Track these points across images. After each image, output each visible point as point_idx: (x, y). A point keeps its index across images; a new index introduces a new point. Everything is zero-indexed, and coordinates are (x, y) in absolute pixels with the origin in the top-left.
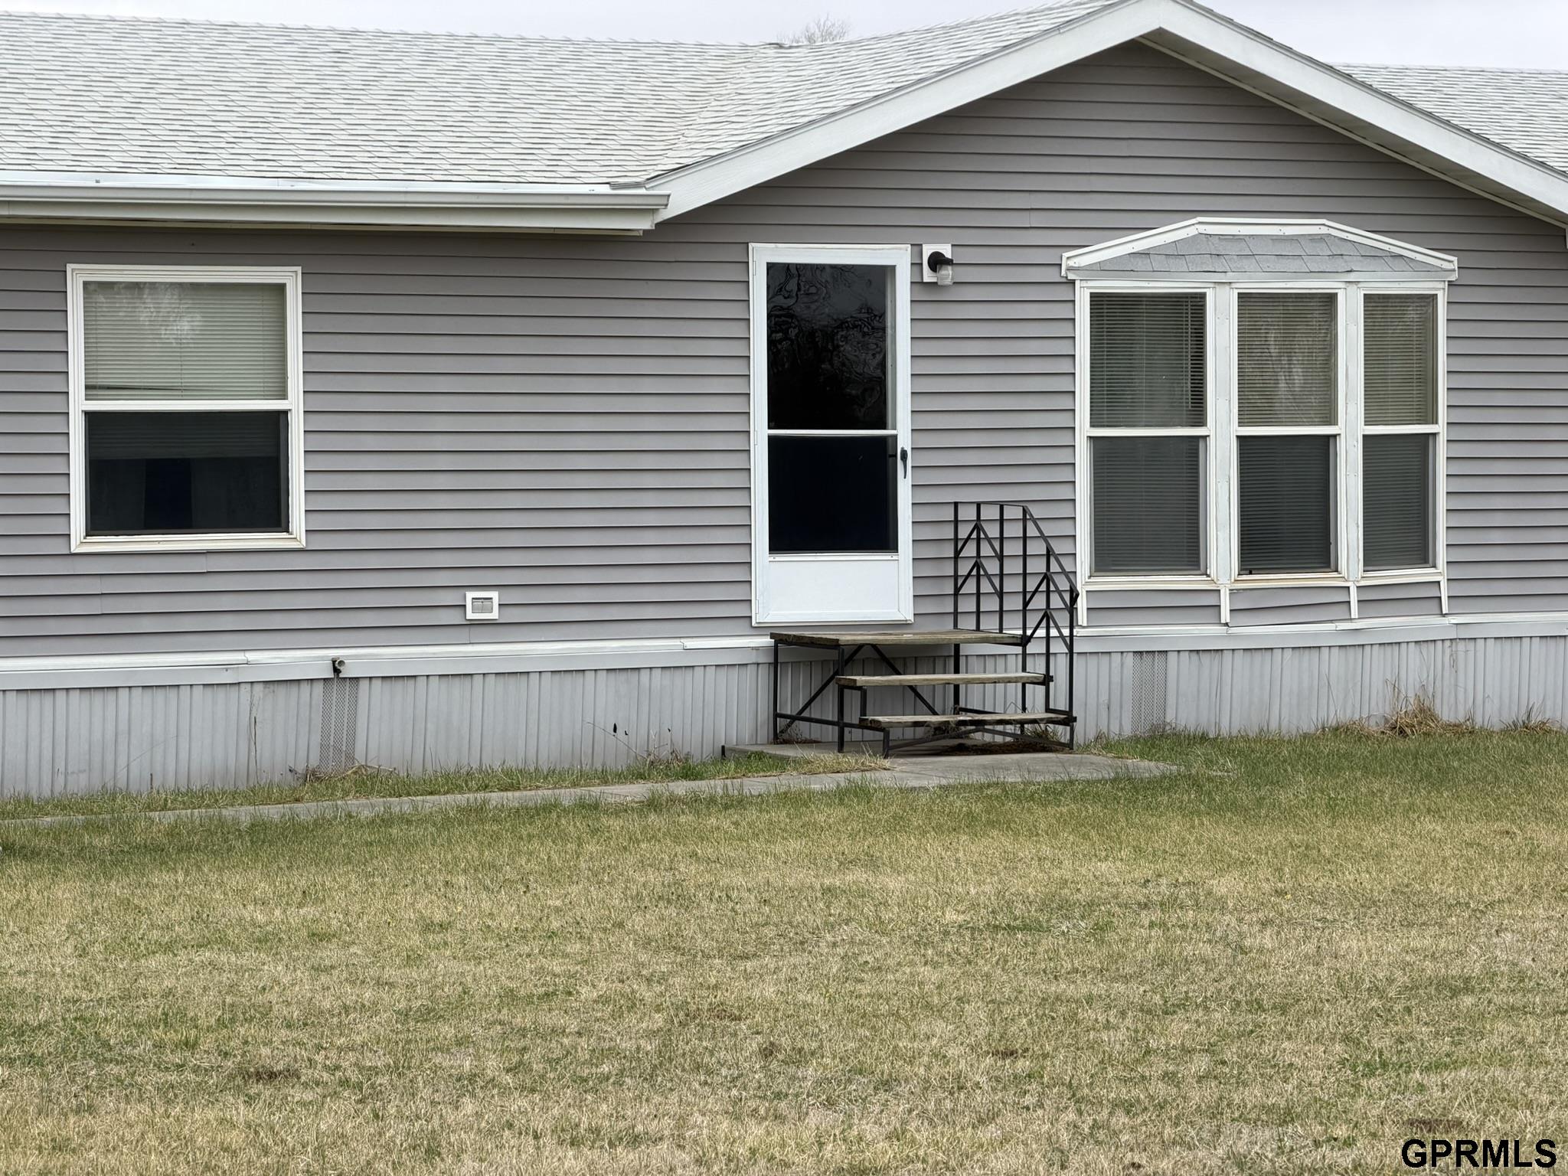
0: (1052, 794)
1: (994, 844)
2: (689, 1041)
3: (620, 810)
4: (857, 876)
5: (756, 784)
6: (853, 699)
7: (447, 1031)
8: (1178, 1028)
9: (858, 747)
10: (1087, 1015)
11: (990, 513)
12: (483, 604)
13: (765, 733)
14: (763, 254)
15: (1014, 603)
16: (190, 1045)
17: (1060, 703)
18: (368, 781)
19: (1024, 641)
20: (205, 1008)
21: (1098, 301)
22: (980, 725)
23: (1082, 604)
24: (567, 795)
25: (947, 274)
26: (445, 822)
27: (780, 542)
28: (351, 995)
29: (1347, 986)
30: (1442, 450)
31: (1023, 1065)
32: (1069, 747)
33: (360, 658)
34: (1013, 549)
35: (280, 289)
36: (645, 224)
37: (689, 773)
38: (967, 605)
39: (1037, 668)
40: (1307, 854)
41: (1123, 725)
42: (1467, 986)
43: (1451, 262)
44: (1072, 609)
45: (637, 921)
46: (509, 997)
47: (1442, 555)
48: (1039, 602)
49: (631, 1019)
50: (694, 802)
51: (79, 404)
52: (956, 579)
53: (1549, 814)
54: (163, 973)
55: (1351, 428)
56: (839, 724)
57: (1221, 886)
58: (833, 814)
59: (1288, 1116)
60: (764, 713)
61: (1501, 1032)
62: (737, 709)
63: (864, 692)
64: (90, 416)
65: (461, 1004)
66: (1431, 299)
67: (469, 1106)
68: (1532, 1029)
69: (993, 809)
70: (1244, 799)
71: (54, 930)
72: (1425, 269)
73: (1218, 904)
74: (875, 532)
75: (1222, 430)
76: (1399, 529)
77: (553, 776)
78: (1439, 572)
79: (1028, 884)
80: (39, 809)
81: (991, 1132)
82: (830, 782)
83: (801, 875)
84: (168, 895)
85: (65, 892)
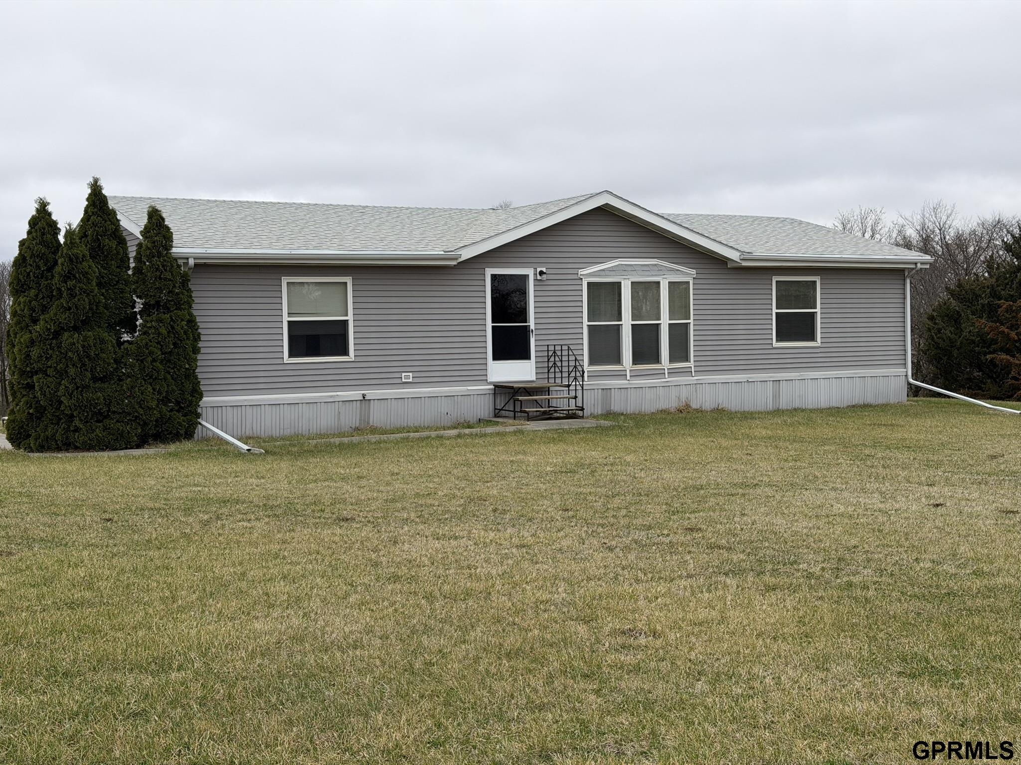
0: (578, 431)
1: (561, 446)
2: (472, 507)
3: (449, 438)
4: (521, 457)
5: (489, 430)
6: (518, 404)
7: (399, 505)
8: (617, 502)
9: (520, 418)
10: (590, 498)
11: (558, 348)
12: (407, 377)
13: (492, 414)
14: (490, 272)
15: (565, 375)
16: (322, 511)
17: (580, 404)
18: (374, 430)
19: (569, 386)
20: (327, 499)
21: (590, 284)
22: (556, 411)
23: (586, 375)
24: (433, 434)
25: (544, 276)
26: (397, 442)
27: (495, 358)
28: (370, 495)
29: (666, 488)
30: (692, 327)
31: (571, 513)
32: (582, 417)
33: (371, 394)
34: (565, 358)
35: (346, 283)
36: (454, 263)
37: (469, 427)
38: (552, 375)
39: (573, 394)
40: (654, 448)
41: (599, 411)
42: (702, 487)
43: (694, 272)
44: (583, 376)
45: (455, 471)
46: (417, 495)
47: (692, 359)
48: (573, 374)
49: (454, 501)
50: (471, 435)
51: (286, 319)
52: (549, 368)
53: (725, 436)
54: (314, 489)
55: (665, 321)
56: (514, 411)
57: (628, 458)
58: (513, 438)
59: (650, 528)
60: (492, 408)
61: (712, 501)
62: (483, 408)
63: (521, 401)
64: (289, 322)
65: (403, 497)
66: (688, 283)
67: (406, 528)
68: (721, 500)
69: (560, 436)
70: (635, 432)
71: (281, 476)
72: (686, 274)
73: (628, 464)
74: (524, 355)
75: (627, 322)
76: (680, 351)
77: (429, 428)
78: (691, 364)
79: (571, 459)
80: (276, 440)
81: (562, 534)
82: (511, 429)
83: (503, 457)
84: (315, 465)
85: (284, 465)
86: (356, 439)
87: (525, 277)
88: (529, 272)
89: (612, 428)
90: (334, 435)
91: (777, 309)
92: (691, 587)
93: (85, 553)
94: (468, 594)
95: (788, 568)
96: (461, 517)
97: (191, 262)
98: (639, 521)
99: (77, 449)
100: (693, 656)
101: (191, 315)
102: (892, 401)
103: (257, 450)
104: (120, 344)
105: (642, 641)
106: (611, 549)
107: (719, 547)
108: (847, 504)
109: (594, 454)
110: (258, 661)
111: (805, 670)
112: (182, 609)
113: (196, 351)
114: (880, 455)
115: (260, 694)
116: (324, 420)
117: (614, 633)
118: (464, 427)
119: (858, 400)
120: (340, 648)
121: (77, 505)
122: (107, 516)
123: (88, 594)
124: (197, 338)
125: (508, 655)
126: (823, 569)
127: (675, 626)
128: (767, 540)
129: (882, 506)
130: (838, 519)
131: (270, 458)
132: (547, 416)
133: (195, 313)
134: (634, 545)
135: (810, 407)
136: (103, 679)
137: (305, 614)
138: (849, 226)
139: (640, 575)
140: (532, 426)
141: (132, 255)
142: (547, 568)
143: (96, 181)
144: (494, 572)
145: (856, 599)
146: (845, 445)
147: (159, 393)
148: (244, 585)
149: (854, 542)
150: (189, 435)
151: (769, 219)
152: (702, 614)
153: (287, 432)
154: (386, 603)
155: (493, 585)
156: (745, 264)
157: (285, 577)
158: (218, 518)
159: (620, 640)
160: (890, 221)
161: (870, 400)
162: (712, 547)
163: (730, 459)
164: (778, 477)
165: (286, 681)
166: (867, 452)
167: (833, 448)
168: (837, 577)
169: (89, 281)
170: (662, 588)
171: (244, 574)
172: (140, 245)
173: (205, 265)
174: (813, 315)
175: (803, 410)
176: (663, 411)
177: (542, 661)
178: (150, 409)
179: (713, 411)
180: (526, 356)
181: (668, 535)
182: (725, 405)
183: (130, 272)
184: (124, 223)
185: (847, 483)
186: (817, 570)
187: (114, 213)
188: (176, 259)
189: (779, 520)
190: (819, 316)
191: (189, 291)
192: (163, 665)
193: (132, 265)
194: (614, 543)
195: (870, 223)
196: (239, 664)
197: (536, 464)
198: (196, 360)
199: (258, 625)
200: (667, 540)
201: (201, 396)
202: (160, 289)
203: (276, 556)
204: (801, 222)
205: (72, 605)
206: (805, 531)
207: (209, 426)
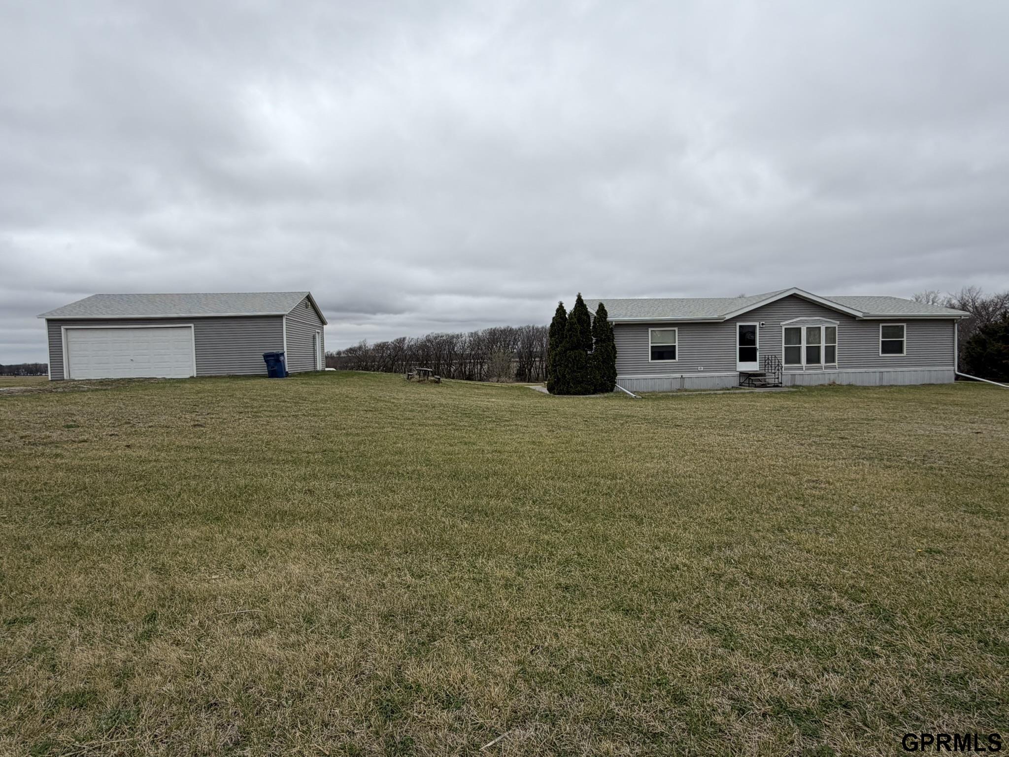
0: (779, 393)
1: (772, 399)
2: (733, 423)
3: (719, 394)
4: (753, 403)
5: (737, 391)
7: (701, 421)
8: (802, 424)
9: (752, 386)
10: (789, 422)
11: (770, 356)
12: (701, 368)
13: (738, 384)
14: (738, 324)
15: (773, 368)
16: (668, 422)
17: (780, 381)
18: (686, 390)
19: (775, 373)
20: (669, 418)
21: (786, 329)
22: (769, 384)
23: (783, 368)
24: (712, 392)
25: (764, 326)
26: (696, 395)
27: (740, 360)
28: (687, 416)
29: (827, 419)
30: (837, 348)
31: (780, 428)
32: (781, 387)
33: (685, 375)
34: (773, 361)
35: (675, 330)
36: (723, 321)
37: (728, 390)
38: (767, 368)
39: (777, 377)
40: (818, 401)
41: (789, 384)
42: (845, 420)
43: (838, 322)
44: (782, 369)
45: (724, 408)
46: (708, 417)
47: (837, 362)
48: (777, 368)
49: (724, 421)
50: (729, 393)
51: (650, 345)
52: (765, 365)
53: (854, 397)
54: (664, 413)
55: (823, 345)
56: (749, 384)
57: (806, 405)
58: (749, 395)
59: (820, 436)
60: (738, 382)
61: (851, 426)
62: (735, 382)
63: (752, 380)
64: (652, 347)
65: (702, 418)
66: (835, 327)
67: (705, 431)
68: (856, 426)
69: (770, 395)
70: (808, 394)
71: (649, 407)
72: (835, 323)
73: (806, 408)
74: (754, 359)
75: (804, 345)
76: (830, 357)
77: (710, 390)
78: (836, 364)
79: (778, 405)
80: (646, 393)
81: (777, 437)
82: (748, 391)
83: (745, 403)
84: (663, 404)
85: (650, 403)
86: (679, 394)
87: (755, 327)
88: (757, 324)
89: (796, 392)
90: (669, 392)
91: (882, 338)
92: (845, 463)
93: (579, 433)
94: (737, 460)
95: (896, 458)
96: (729, 427)
97: (614, 323)
98: (814, 433)
99: (571, 394)
100: (850, 494)
101: (613, 344)
102: (946, 382)
103: (638, 397)
104: (587, 355)
105: (823, 486)
106: (802, 445)
107: (858, 447)
108: (925, 430)
109: (790, 403)
110: (650, 479)
111: (911, 505)
112: (618, 456)
113: (615, 357)
114: (941, 408)
115: (652, 491)
116: (666, 386)
117: (808, 481)
118: (725, 390)
119: (927, 382)
120: (683, 477)
121: (574, 415)
122: (585, 419)
123: (582, 448)
124: (616, 353)
125: (758, 487)
126: (915, 460)
127: (839, 480)
128: (883, 445)
129: (946, 432)
130: (921, 437)
131: (644, 400)
132: (764, 386)
133: (615, 343)
134: (813, 444)
135: (899, 384)
136: (592, 479)
137: (667, 462)
138: (919, 300)
139: (818, 456)
140: (757, 390)
141: (592, 321)
142: (772, 451)
143: (579, 294)
144: (747, 451)
145: (936, 475)
146: (921, 403)
147: (601, 374)
148: (641, 449)
149: (932, 448)
150: (612, 390)
151: (878, 297)
152: (853, 476)
153: (650, 390)
154: (701, 461)
155: (748, 457)
156: (865, 318)
157: (657, 447)
158: (626, 422)
159: (812, 484)
160: (942, 297)
161: (933, 382)
162: (854, 447)
163: (858, 407)
164: (885, 416)
165: (663, 488)
166: (933, 406)
167: (914, 404)
168: (924, 464)
169: (577, 332)
170: (831, 463)
171: (640, 445)
172: (595, 317)
173: (619, 324)
174: (902, 342)
175: (896, 386)
176: (821, 385)
177: (775, 490)
178: (598, 380)
179: (847, 385)
180: (755, 360)
181: (830, 440)
182: (854, 383)
183: (591, 328)
184: (589, 310)
185: (924, 420)
186: (912, 460)
187: (585, 305)
188: (608, 323)
189: (888, 436)
190: (905, 342)
191: (613, 335)
192: (614, 477)
193: (592, 325)
194: (803, 442)
195: (931, 297)
196: (643, 479)
197: (760, 406)
198: (615, 361)
199: (648, 465)
200: (830, 442)
201: (617, 375)
202: (602, 334)
203: (652, 439)
204: (895, 299)
205: (577, 451)
206: (903, 442)
207: (619, 386)
